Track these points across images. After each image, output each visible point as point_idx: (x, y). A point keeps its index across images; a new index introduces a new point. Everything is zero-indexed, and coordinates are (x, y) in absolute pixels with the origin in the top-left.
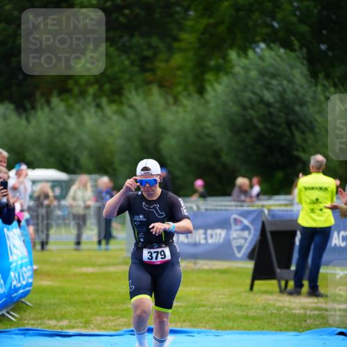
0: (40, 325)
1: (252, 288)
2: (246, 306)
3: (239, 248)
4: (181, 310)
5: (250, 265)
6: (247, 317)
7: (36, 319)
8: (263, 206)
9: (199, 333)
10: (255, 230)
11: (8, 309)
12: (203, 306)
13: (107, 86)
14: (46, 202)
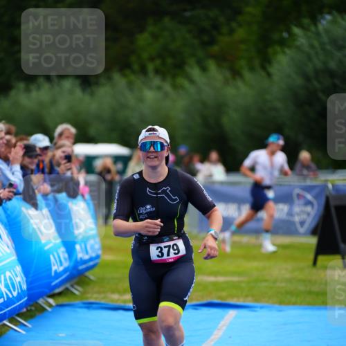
0: (103, 298)
1: (315, 263)
2: (310, 281)
3: (302, 223)
4: (243, 285)
5: (313, 241)
6: (310, 293)
7: (99, 293)
8: (327, 181)
9: (262, 307)
10: (319, 204)
11: (72, 282)
12: (266, 281)
13: (169, 61)
14: (109, 177)
